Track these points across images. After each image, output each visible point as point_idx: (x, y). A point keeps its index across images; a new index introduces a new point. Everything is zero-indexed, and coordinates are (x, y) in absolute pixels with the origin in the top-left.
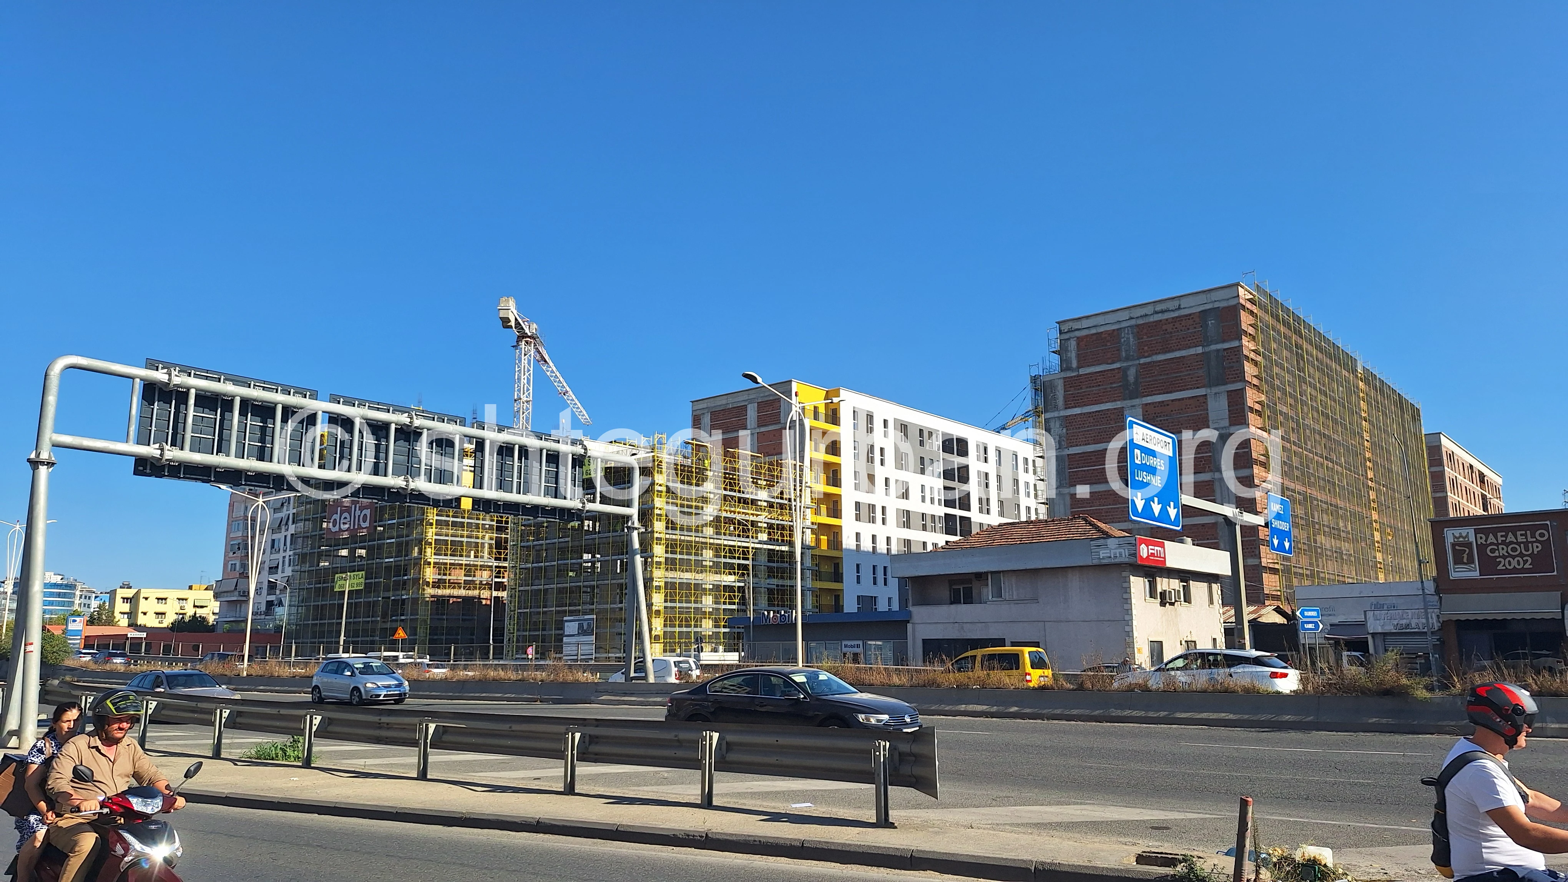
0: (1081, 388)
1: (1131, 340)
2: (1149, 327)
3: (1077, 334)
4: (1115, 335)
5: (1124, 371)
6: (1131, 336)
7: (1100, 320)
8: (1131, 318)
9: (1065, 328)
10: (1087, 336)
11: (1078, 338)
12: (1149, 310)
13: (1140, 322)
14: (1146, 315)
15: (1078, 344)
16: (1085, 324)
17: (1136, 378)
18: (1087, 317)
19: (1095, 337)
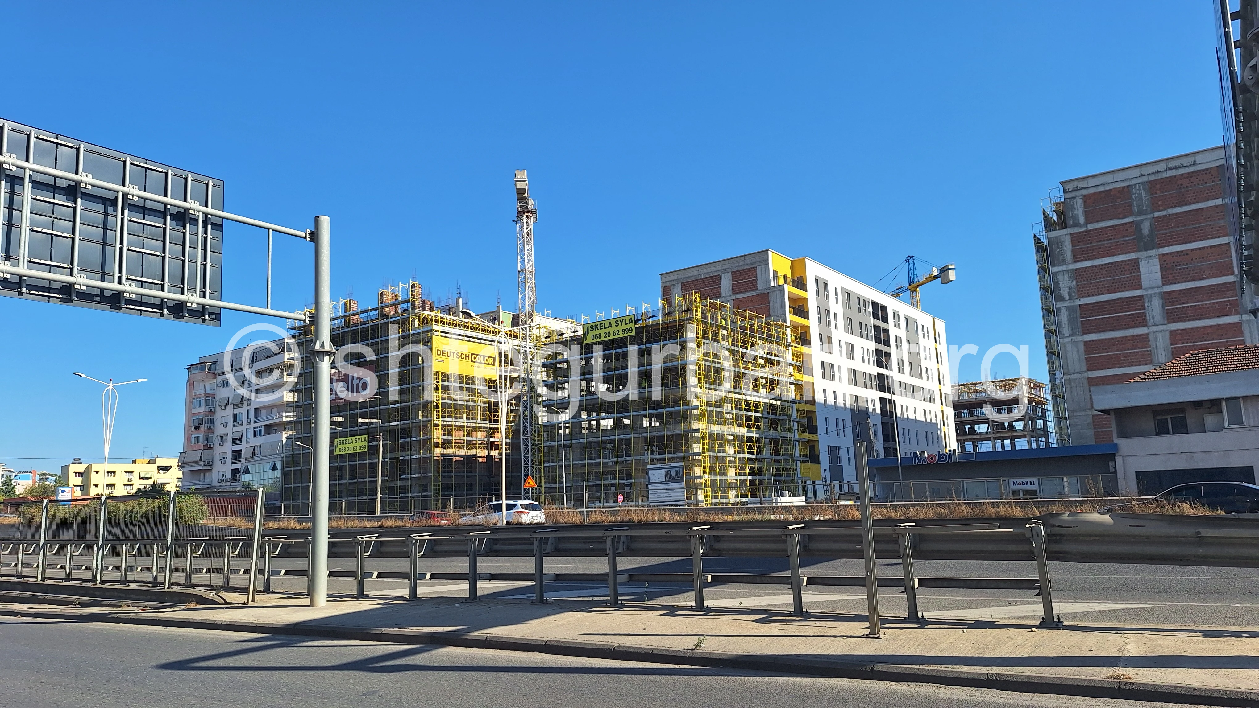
0: (1091, 243)
1: (1144, 195)
2: (1163, 183)
3: (1084, 192)
4: (1125, 192)
5: (1137, 225)
6: (1143, 192)
7: (1109, 178)
8: (1142, 175)
9: (1069, 187)
10: (1094, 194)
11: (1084, 196)
12: (1162, 167)
13: (1152, 178)
14: (1158, 172)
15: (1085, 202)
16: (1092, 182)
17: (1151, 231)
18: (1094, 176)
19: (1103, 195)
